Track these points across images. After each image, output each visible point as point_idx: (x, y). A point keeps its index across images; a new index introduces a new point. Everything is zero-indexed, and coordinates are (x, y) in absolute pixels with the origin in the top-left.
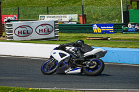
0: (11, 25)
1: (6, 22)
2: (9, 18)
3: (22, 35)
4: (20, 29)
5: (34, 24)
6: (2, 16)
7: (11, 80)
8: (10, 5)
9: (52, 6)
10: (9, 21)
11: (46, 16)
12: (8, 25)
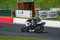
0: (38, 12)
1: (36, 11)
2: (38, 9)
3: (43, 17)
4: (42, 14)
5: (48, 12)
6: (35, 8)
7: (38, 36)
8: (38, 3)
9: (56, 4)
10: (37, 10)
11: (53, 8)
12: (37, 12)
